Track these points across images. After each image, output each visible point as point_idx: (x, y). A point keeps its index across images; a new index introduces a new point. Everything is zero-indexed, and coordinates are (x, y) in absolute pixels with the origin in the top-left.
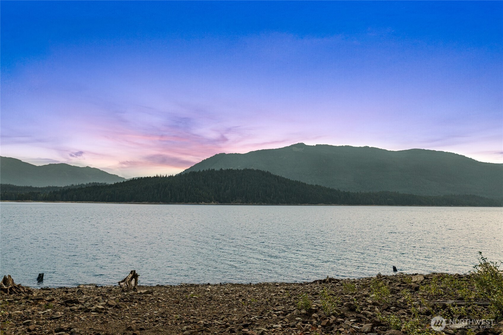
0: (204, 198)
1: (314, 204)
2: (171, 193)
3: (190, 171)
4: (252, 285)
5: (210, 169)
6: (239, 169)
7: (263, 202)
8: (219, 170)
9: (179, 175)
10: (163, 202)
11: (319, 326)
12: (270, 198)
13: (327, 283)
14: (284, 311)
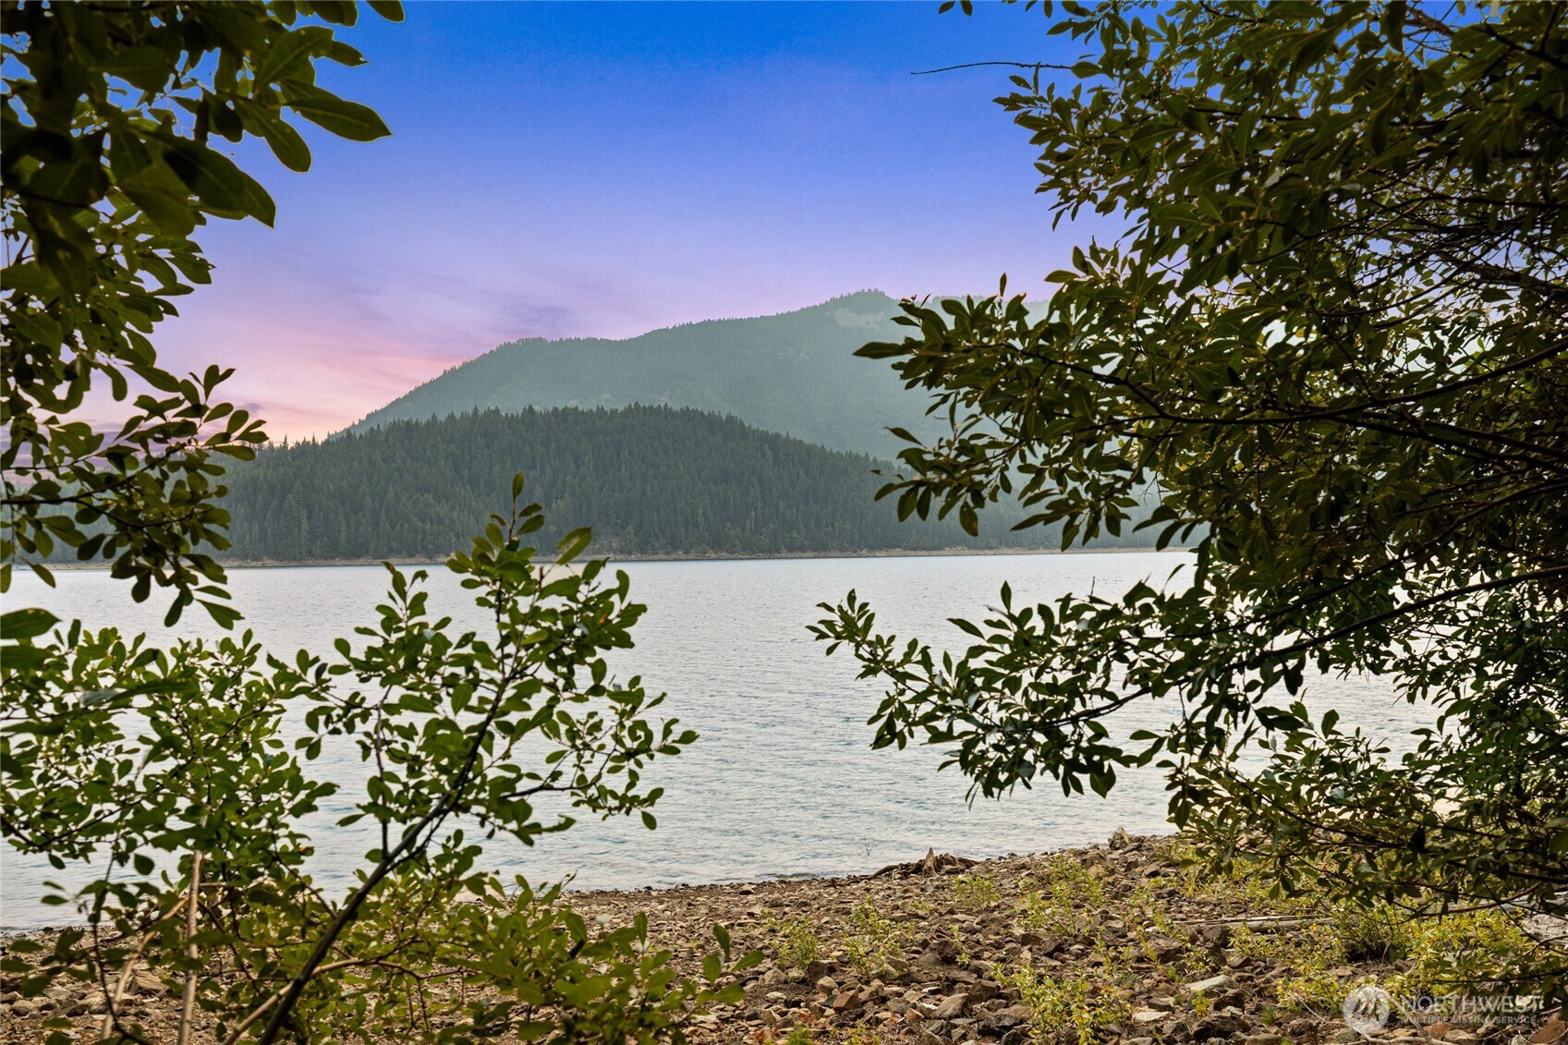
0: (457, 536)
1: (924, 549)
2: (309, 518)
3: (390, 419)
4: (654, 894)
5: (481, 411)
6: (607, 409)
7: (713, 548)
8: (521, 412)
9: (342, 439)
10: (278, 560)
11: (829, 1011)
12: (743, 529)
13: (928, 873)
14: (737, 977)
